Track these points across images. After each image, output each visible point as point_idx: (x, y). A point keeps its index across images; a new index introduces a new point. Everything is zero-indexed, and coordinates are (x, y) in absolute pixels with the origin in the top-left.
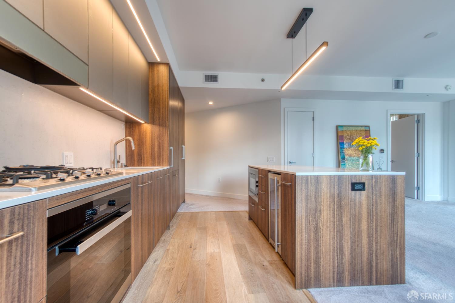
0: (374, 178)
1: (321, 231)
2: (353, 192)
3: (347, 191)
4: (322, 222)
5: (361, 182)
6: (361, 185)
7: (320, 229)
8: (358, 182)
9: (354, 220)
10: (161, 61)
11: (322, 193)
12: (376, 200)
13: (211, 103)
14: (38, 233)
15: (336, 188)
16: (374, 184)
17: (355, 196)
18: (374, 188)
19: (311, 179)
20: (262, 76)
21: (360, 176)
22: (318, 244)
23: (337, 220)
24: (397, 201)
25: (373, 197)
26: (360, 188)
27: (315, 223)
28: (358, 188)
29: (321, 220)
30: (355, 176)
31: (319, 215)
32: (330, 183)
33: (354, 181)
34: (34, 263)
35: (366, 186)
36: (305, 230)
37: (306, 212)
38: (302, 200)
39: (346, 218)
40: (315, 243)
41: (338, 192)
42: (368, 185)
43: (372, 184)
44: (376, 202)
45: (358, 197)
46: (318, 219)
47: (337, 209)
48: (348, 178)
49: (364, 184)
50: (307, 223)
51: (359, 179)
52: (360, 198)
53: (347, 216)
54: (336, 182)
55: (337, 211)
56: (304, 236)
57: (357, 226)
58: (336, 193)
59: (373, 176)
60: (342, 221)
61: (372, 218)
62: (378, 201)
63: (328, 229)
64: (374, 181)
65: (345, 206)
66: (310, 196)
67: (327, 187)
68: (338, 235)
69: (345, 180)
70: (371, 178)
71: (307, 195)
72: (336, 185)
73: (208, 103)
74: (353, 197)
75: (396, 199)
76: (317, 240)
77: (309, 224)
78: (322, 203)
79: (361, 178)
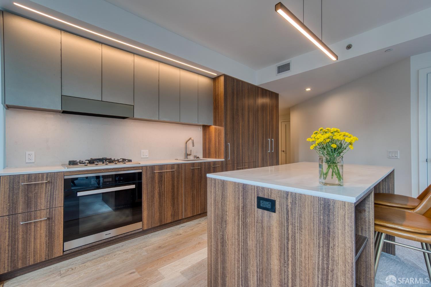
0: (289, 195)
1: (227, 245)
2: (260, 211)
3: (253, 206)
4: (227, 235)
5: (270, 198)
6: (268, 203)
7: (226, 242)
8: (266, 197)
9: (262, 249)
10: (217, 75)
11: (227, 201)
12: (294, 233)
13: (308, 89)
14: (59, 183)
15: (240, 199)
16: (290, 206)
17: (262, 217)
18: (290, 213)
19: (218, 182)
20: (347, 42)
21: (270, 190)
22: (224, 259)
23: (242, 240)
24: (333, 249)
25: (288, 226)
26: (267, 207)
27: (221, 233)
28: (264, 206)
29: (227, 233)
30: (263, 188)
31: (225, 225)
32: (235, 191)
33: (261, 195)
34: (57, 193)
35: (277, 206)
36: (214, 237)
37: (215, 218)
38: (211, 204)
39: (251, 242)
40: (222, 256)
41: (242, 205)
42: (280, 205)
43: (287, 206)
44: (294, 236)
45: (266, 219)
46: (224, 230)
47: (242, 226)
48: (254, 189)
49: (273, 202)
50: (215, 231)
51: (268, 194)
52: (269, 221)
53: (252, 241)
54: (240, 192)
55: (241, 228)
56: (213, 243)
57: (265, 260)
58: (240, 206)
59: (288, 192)
60: (247, 243)
61: (286, 259)
62: (297, 235)
63: (233, 247)
64: (290, 200)
65: (250, 226)
66: (218, 202)
67: (232, 196)
68: (243, 260)
69: (250, 191)
70: (285, 196)
71: (215, 200)
72: (240, 195)
73: (305, 90)
74: (260, 218)
75: (331, 245)
76: (223, 254)
77: (217, 233)
78: (227, 214)
79: (271, 193)
